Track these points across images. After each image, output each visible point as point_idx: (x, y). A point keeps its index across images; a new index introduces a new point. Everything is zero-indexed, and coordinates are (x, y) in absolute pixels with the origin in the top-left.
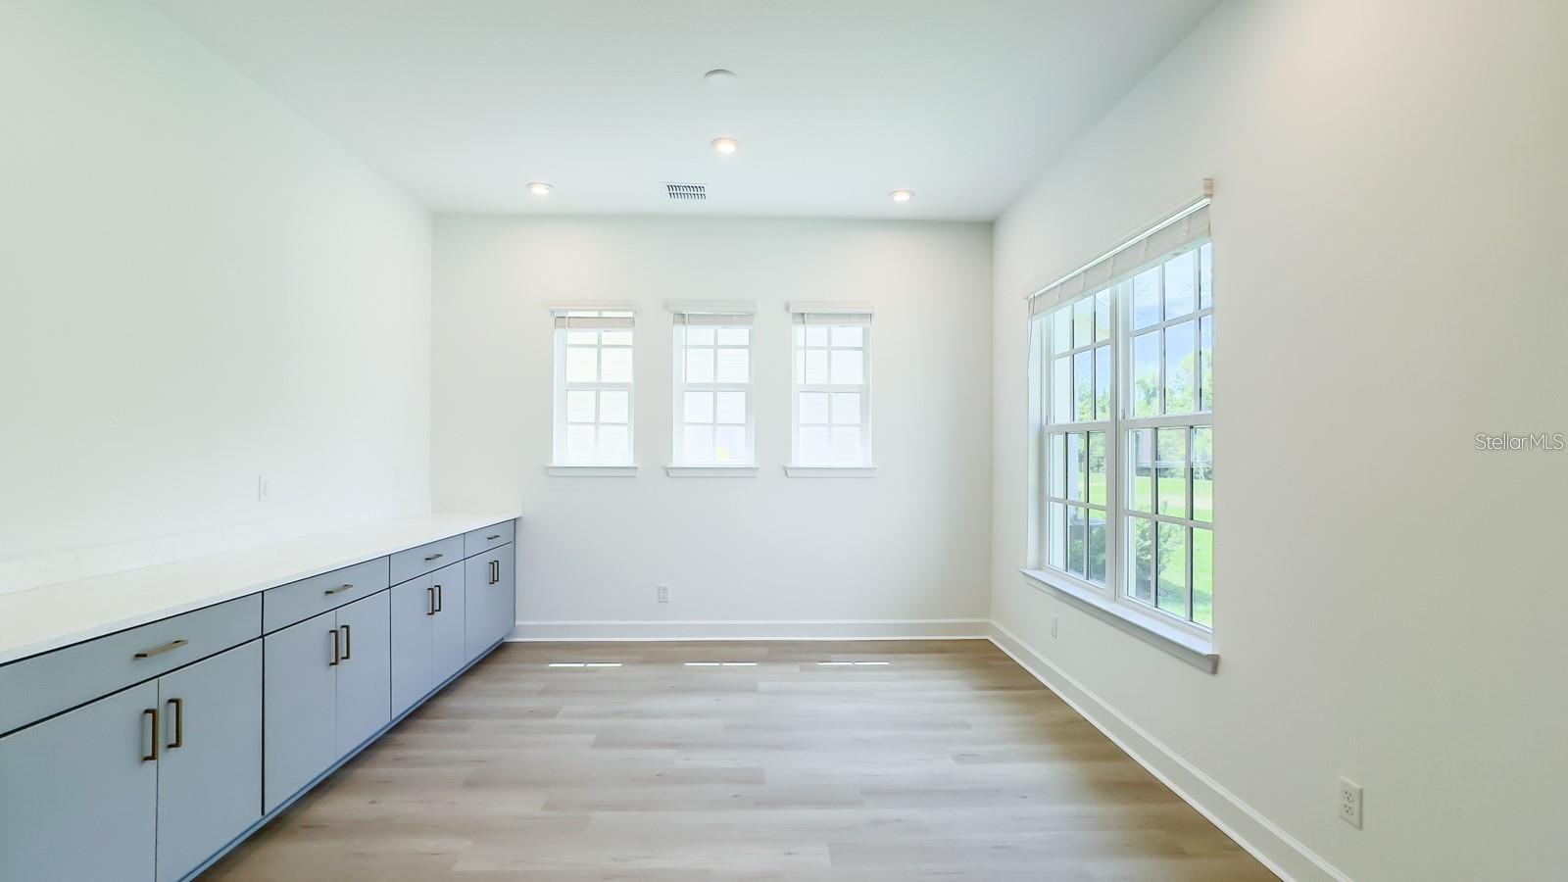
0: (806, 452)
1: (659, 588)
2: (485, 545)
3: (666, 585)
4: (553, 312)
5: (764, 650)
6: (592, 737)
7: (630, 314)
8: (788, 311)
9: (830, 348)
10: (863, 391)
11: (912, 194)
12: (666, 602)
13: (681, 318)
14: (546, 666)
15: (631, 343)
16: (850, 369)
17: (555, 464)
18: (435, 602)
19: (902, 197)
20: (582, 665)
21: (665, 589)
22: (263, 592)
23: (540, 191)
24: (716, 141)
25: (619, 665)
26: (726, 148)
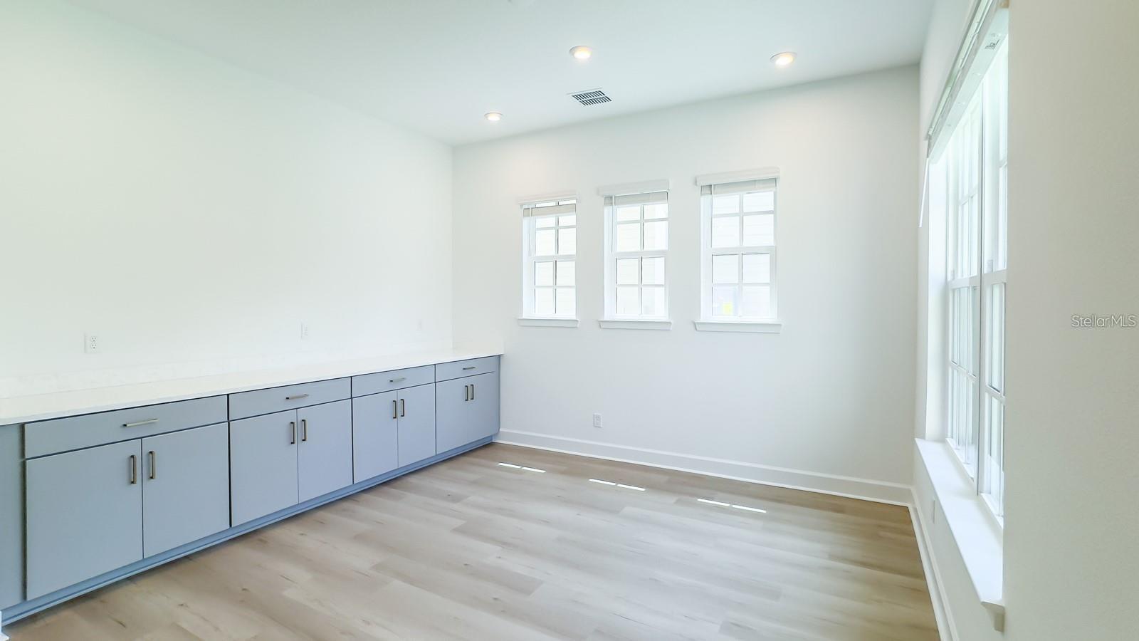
0: (717, 310)
1: (594, 415)
2: (460, 373)
3: (599, 414)
4: (522, 206)
5: (664, 478)
6: (458, 523)
7: (574, 202)
8: (696, 185)
9: (742, 215)
10: (772, 252)
11: (795, 54)
12: (600, 427)
13: (610, 200)
14: (495, 464)
15: (574, 223)
16: (761, 232)
17: (524, 317)
18: (398, 409)
19: (784, 61)
20: (519, 467)
21: (598, 417)
22: (228, 395)
23: (494, 118)
24: (572, 50)
25: (544, 471)
26: (582, 55)
